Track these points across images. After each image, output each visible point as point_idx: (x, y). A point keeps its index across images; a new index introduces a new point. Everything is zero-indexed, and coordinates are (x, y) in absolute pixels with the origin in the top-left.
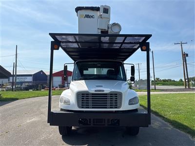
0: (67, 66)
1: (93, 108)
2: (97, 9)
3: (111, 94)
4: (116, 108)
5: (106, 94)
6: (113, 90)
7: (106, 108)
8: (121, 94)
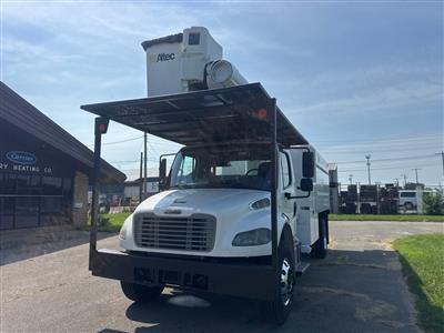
0: (165, 160)
1: (161, 247)
2: (178, 38)
3: (195, 220)
4: (204, 249)
5: (185, 219)
6: (199, 211)
7: (184, 248)
8: (213, 220)
